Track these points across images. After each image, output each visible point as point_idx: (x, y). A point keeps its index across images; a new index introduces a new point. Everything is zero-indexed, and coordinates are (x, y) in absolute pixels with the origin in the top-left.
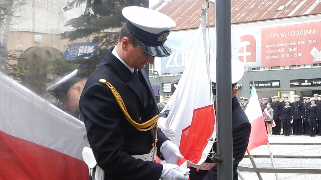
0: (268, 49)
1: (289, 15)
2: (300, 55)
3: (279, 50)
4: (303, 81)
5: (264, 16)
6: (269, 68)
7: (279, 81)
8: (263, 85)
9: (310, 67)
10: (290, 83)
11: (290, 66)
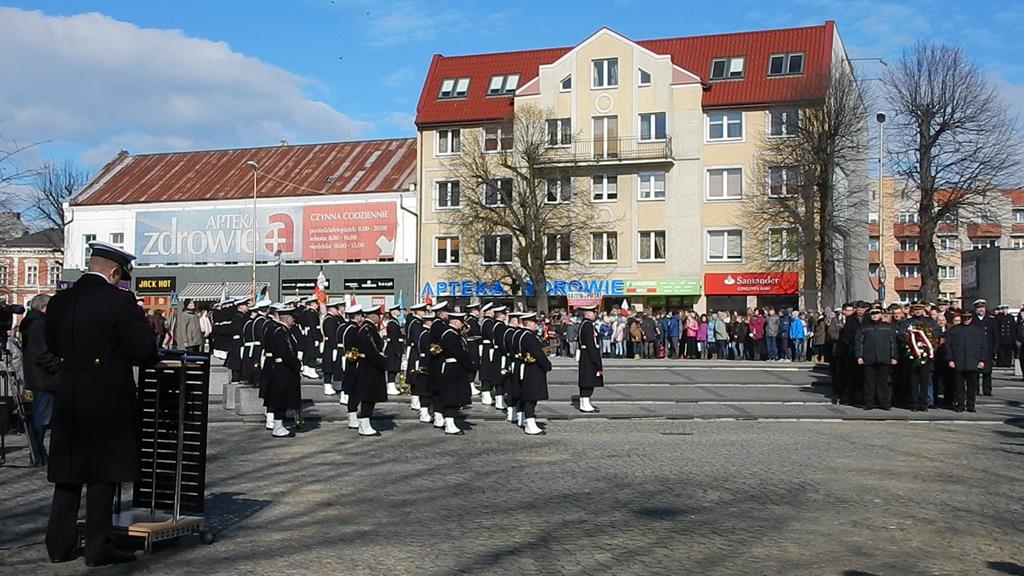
0: (313, 235)
1: (344, 190)
2: (362, 245)
3: (330, 237)
4: (365, 281)
5: (305, 189)
6: (312, 261)
7: (328, 280)
9: (373, 262)
10: (345, 284)
11: (344, 260)
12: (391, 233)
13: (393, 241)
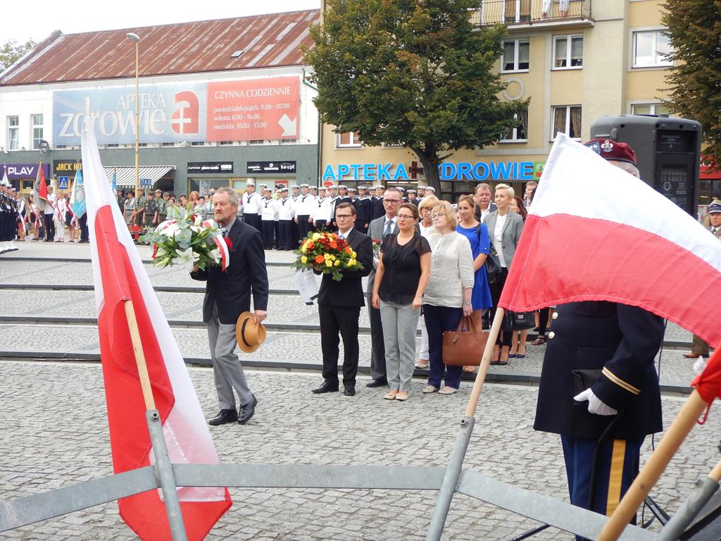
0: (217, 115)
1: (249, 65)
2: (264, 125)
3: (233, 116)
4: (267, 164)
5: (211, 65)
6: (217, 142)
7: (231, 163)
8: (208, 168)
9: (277, 143)
10: (247, 167)
11: (248, 141)
12: (294, 111)
13: (295, 120)
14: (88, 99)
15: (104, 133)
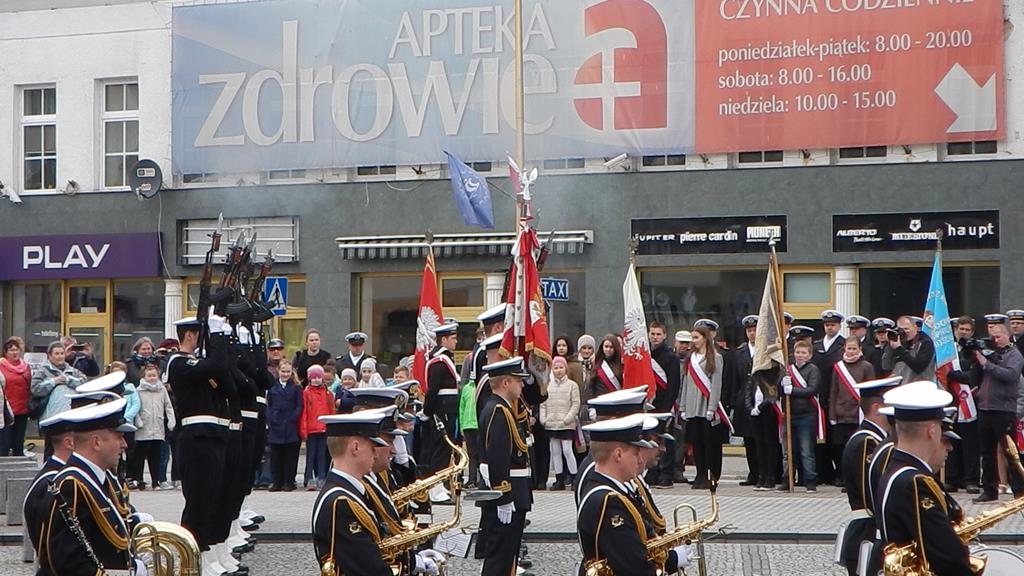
0: (728, 69)
2: (888, 99)
3: (783, 74)
4: (902, 222)
6: (730, 155)
7: (781, 221)
8: (702, 237)
9: (932, 156)
10: (835, 233)
11: (832, 152)
12: (985, 53)
13: (992, 81)
14: (290, 29)
15: (348, 132)
